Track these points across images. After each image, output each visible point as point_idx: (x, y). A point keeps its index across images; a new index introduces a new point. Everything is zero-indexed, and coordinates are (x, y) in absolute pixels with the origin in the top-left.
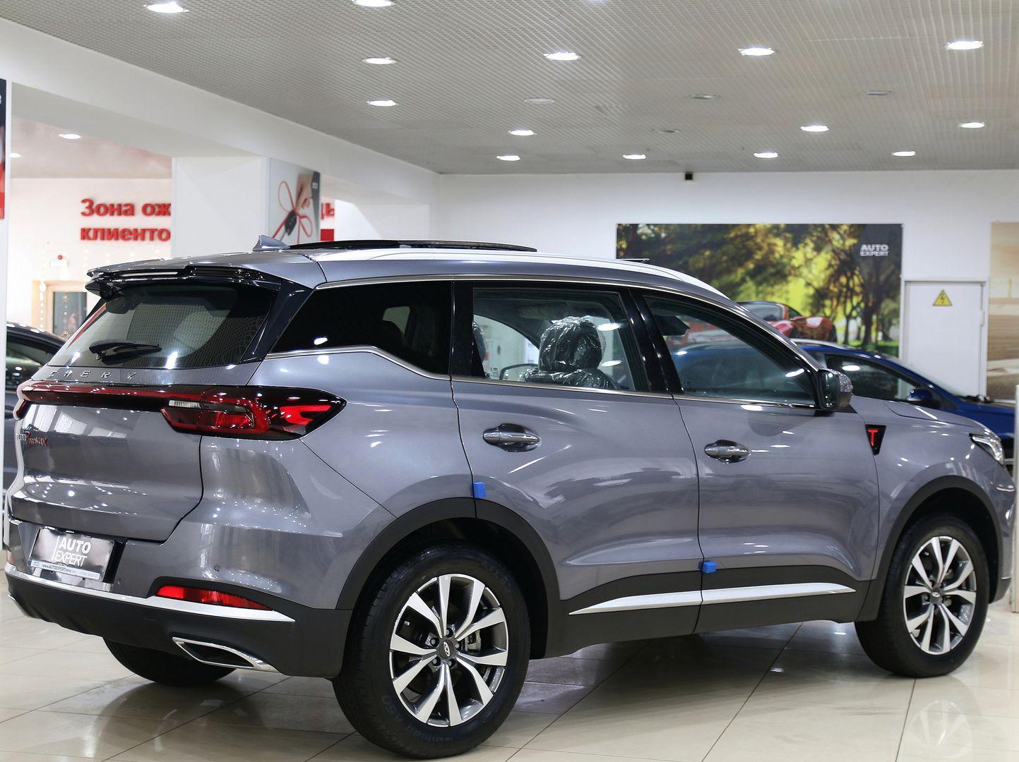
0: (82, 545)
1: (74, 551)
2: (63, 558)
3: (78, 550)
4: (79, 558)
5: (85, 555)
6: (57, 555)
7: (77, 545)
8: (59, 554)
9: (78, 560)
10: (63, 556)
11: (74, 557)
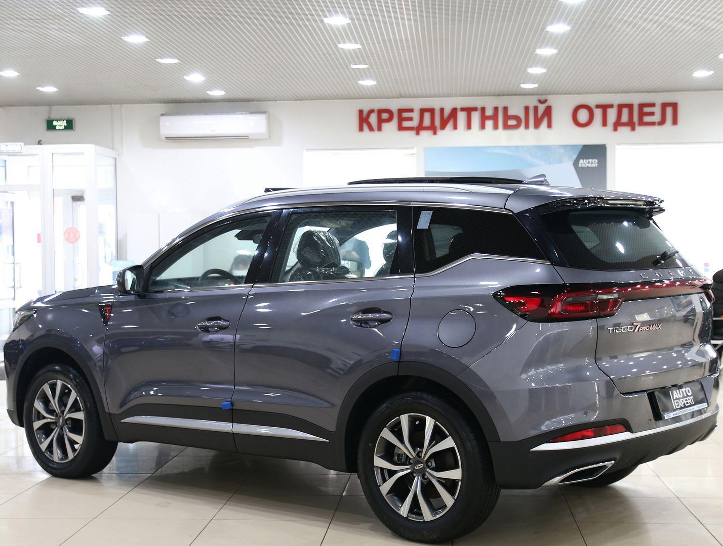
0: (685, 391)
1: (684, 397)
2: (680, 404)
3: (685, 395)
4: (689, 399)
5: (691, 396)
6: (676, 404)
7: (682, 392)
8: (677, 402)
9: (690, 401)
10: (680, 403)
11: (686, 400)
